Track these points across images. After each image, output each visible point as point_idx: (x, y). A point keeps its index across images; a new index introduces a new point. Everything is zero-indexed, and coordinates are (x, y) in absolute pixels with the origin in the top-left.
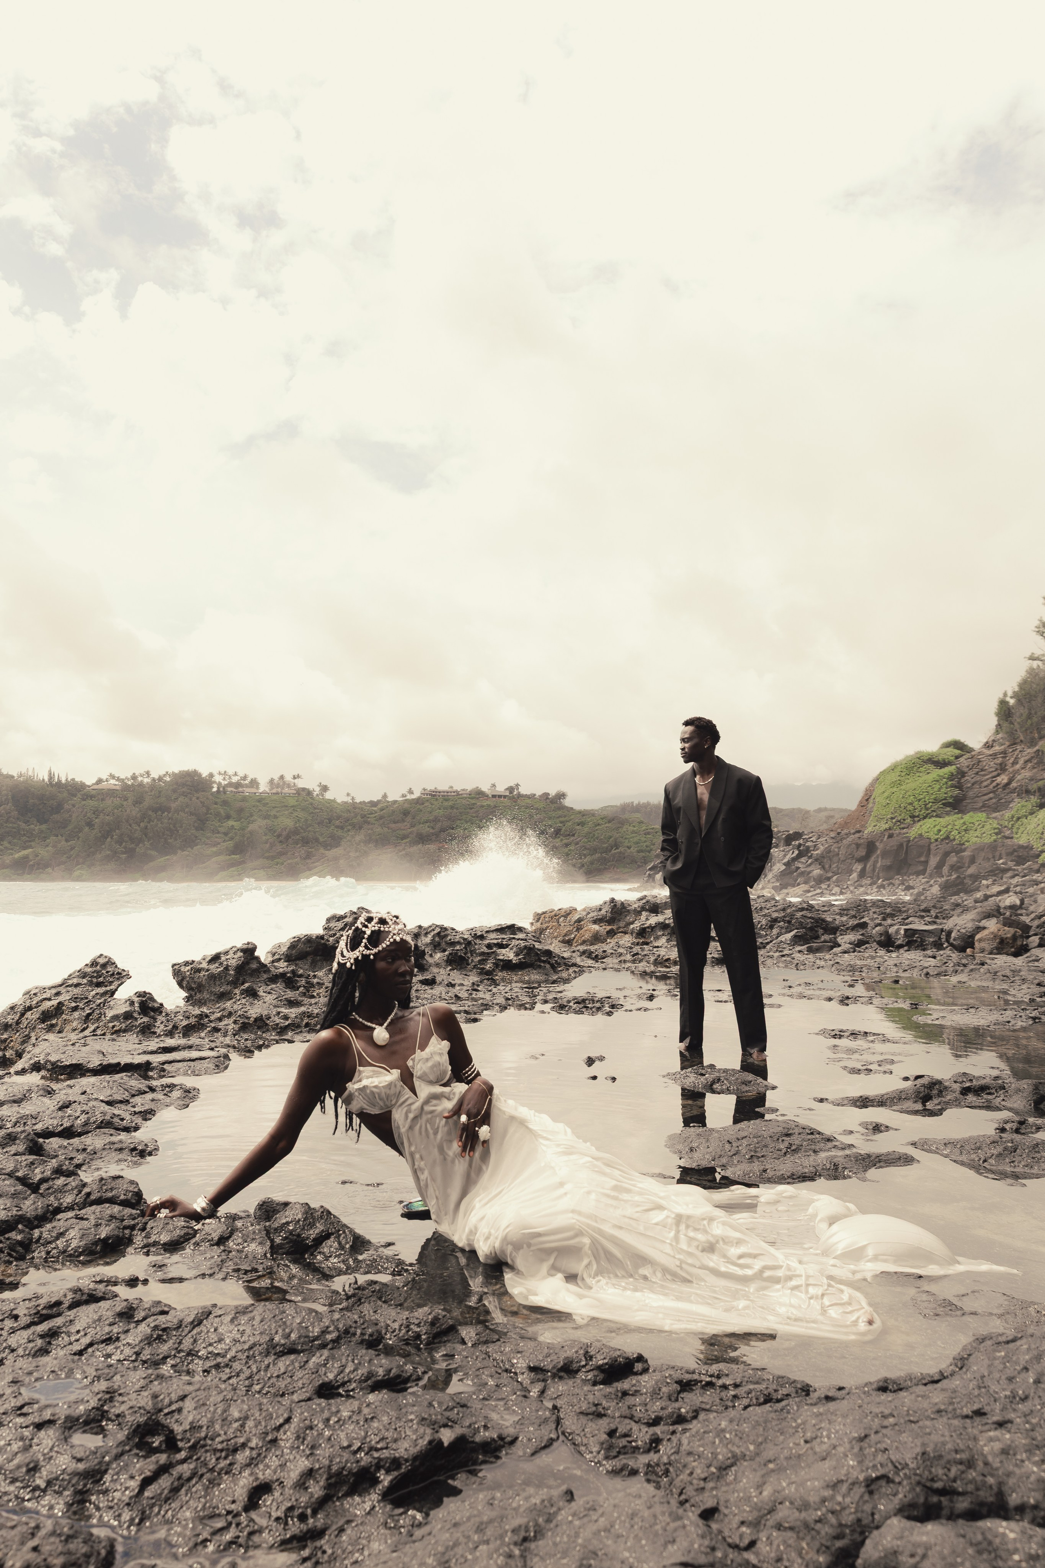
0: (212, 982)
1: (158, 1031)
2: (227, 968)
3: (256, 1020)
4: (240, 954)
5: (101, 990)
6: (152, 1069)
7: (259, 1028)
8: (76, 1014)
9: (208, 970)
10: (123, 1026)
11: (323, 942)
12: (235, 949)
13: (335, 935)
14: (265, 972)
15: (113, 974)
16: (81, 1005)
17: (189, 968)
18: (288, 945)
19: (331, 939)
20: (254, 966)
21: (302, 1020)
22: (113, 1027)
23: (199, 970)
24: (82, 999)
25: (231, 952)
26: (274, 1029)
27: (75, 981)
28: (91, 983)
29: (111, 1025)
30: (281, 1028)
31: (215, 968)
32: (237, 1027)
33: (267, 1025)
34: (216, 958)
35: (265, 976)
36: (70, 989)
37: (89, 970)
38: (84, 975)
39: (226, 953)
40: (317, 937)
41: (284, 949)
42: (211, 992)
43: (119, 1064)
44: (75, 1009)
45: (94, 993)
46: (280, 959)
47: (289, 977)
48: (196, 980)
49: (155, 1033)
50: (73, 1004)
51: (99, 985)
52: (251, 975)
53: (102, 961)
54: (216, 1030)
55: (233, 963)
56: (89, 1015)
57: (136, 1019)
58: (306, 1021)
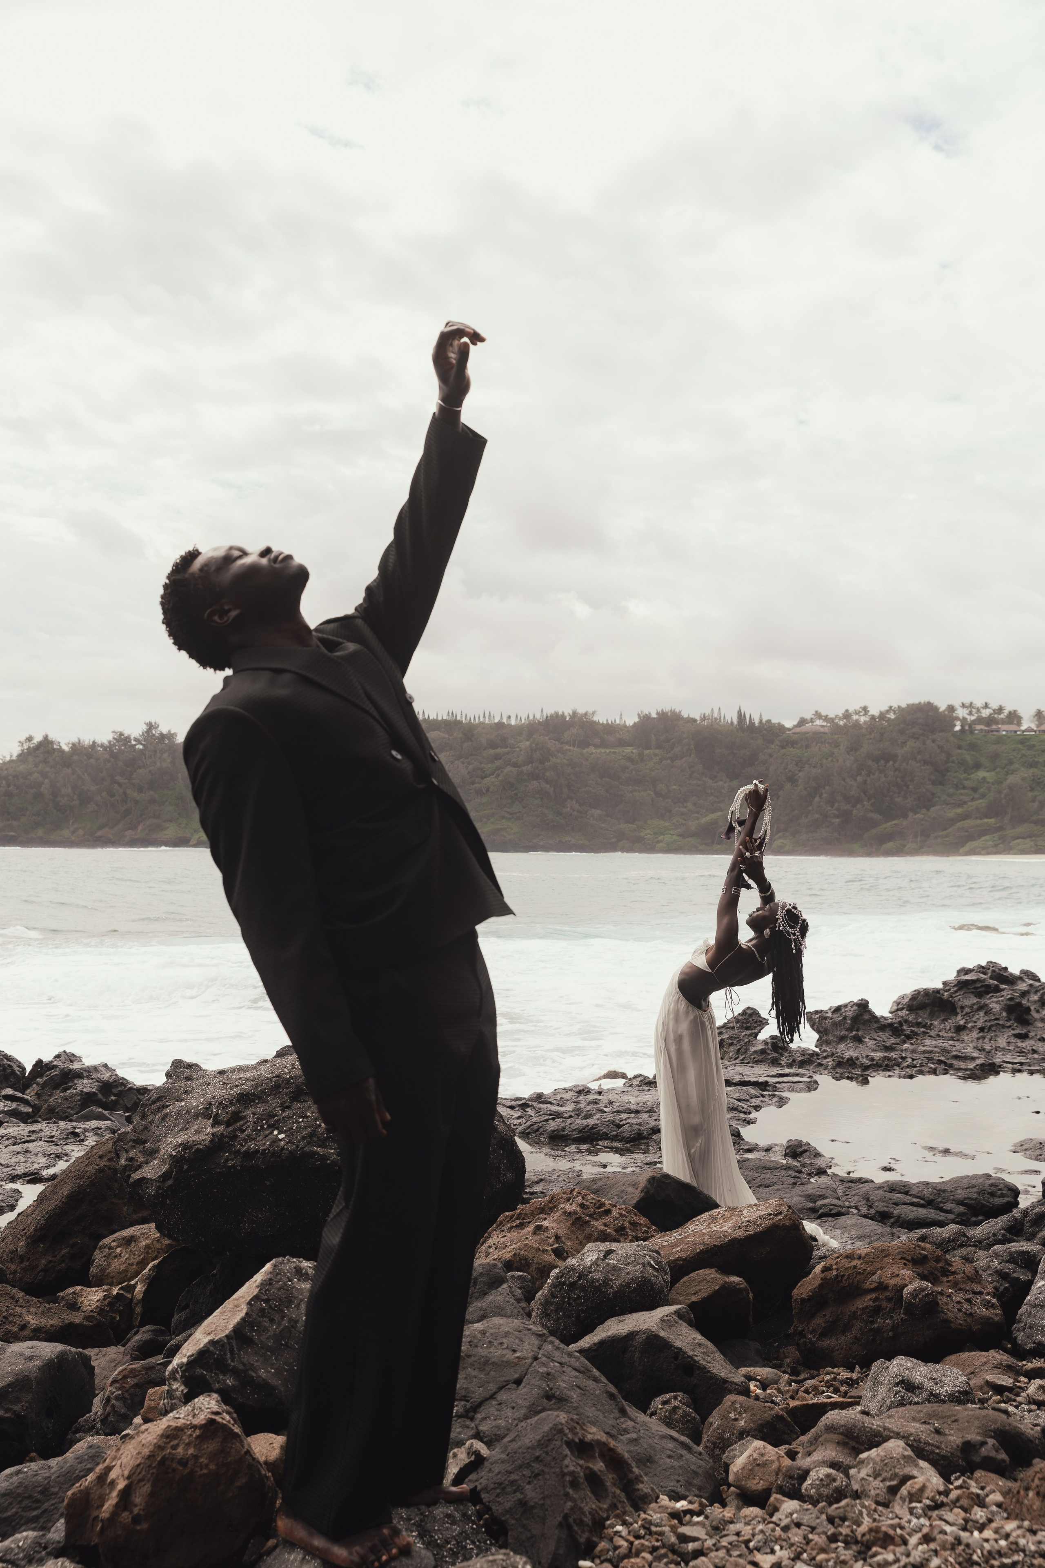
0: (835, 1028)
1: (783, 1063)
2: (845, 1018)
3: (848, 1060)
4: (855, 1008)
5: (748, 1032)
6: (769, 1086)
7: (850, 1065)
8: (732, 1048)
9: (831, 1019)
10: (761, 1058)
11: (938, 995)
12: (852, 1004)
13: (949, 990)
14: (876, 1022)
15: (756, 1022)
16: (735, 1042)
17: (817, 1016)
18: (910, 996)
19: (946, 994)
20: (866, 1017)
21: (884, 1062)
22: (754, 1058)
23: (826, 1018)
24: (735, 1038)
25: (849, 1006)
26: (860, 1067)
27: (731, 1025)
28: (741, 1027)
29: (752, 1057)
30: (865, 1066)
31: (837, 1018)
32: (834, 1064)
33: (856, 1064)
34: (838, 1009)
35: (876, 1025)
36: (728, 1030)
37: (740, 1017)
38: (737, 1021)
39: (846, 1006)
40: (933, 991)
41: (906, 1000)
42: (834, 1035)
43: (750, 1081)
44: (731, 1044)
45: (744, 1034)
46: (902, 1009)
47: (896, 1027)
48: (823, 1025)
49: (781, 1064)
50: (730, 1041)
51: (747, 1028)
52: (864, 1024)
53: (749, 1012)
54: (820, 1065)
55: (849, 1014)
56: (739, 1049)
57: (769, 1054)
58: (886, 1062)
